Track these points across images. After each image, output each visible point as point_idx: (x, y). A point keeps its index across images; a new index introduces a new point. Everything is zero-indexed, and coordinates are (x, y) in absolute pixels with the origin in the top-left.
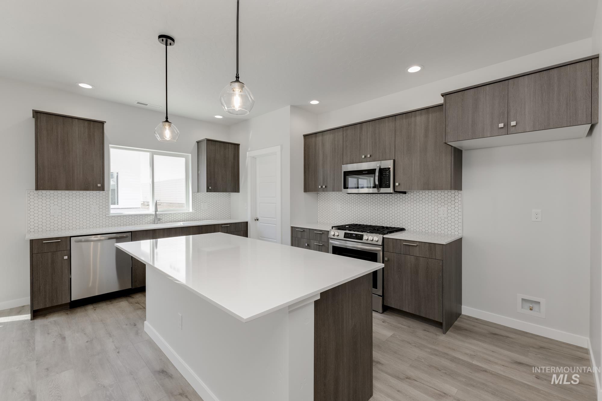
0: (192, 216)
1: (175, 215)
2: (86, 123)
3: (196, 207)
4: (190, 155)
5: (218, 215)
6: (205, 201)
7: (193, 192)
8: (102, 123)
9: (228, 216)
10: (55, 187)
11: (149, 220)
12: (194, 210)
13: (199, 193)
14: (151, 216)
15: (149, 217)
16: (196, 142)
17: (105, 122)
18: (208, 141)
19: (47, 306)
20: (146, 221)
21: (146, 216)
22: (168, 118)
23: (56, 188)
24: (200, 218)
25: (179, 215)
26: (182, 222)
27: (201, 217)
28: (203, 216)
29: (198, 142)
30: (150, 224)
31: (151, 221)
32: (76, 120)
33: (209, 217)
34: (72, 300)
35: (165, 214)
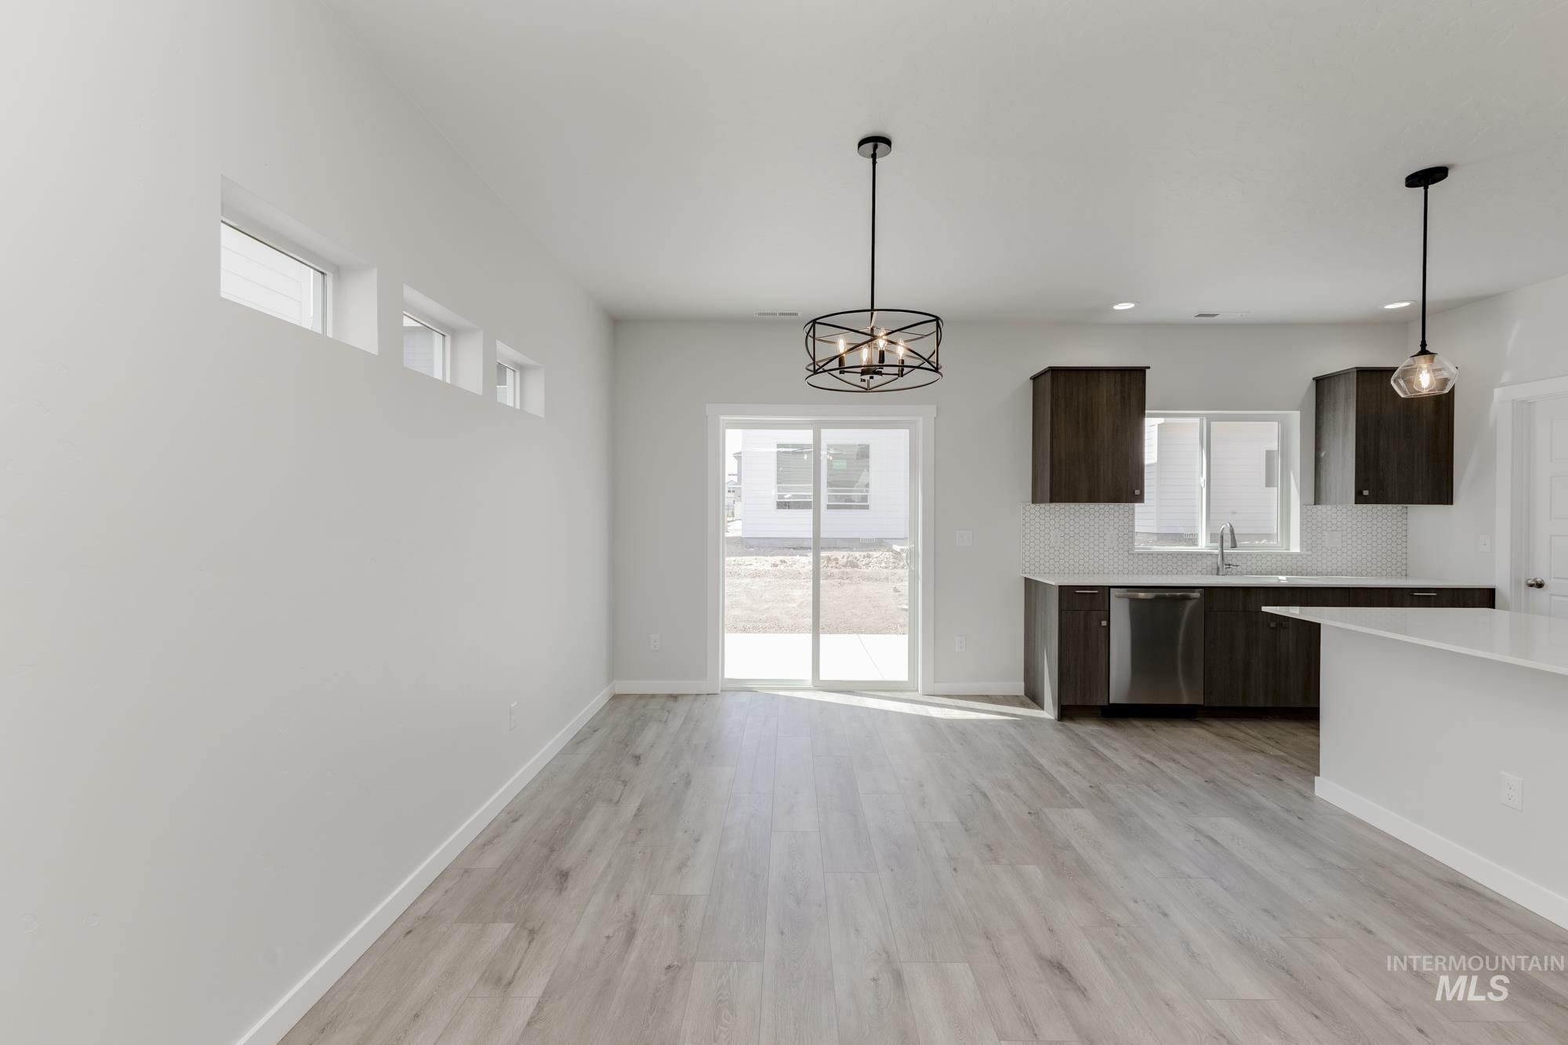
0: (1299, 564)
1: (1259, 558)
2: (1119, 375)
3: (1309, 542)
4: (1298, 413)
5: (1369, 564)
6: (1334, 527)
7: (1303, 505)
8: (1142, 371)
9: (1399, 570)
10: (1073, 497)
11: (1204, 566)
12: (1304, 549)
13: (1319, 507)
14: (1209, 558)
15: (1204, 560)
16: (1314, 379)
17: (1149, 368)
18: (1360, 373)
19: (1078, 703)
20: (1200, 569)
21: (1199, 557)
22: (1426, 345)
23: (1075, 500)
24: (1319, 570)
25: (1269, 558)
26: (1287, 575)
27: (1324, 567)
28: (1329, 564)
29: (1319, 381)
30: (1207, 574)
31: (1209, 569)
32: (1105, 373)
33: (1344, 567)
34: (1111, 702)
35: (1238, 555)
